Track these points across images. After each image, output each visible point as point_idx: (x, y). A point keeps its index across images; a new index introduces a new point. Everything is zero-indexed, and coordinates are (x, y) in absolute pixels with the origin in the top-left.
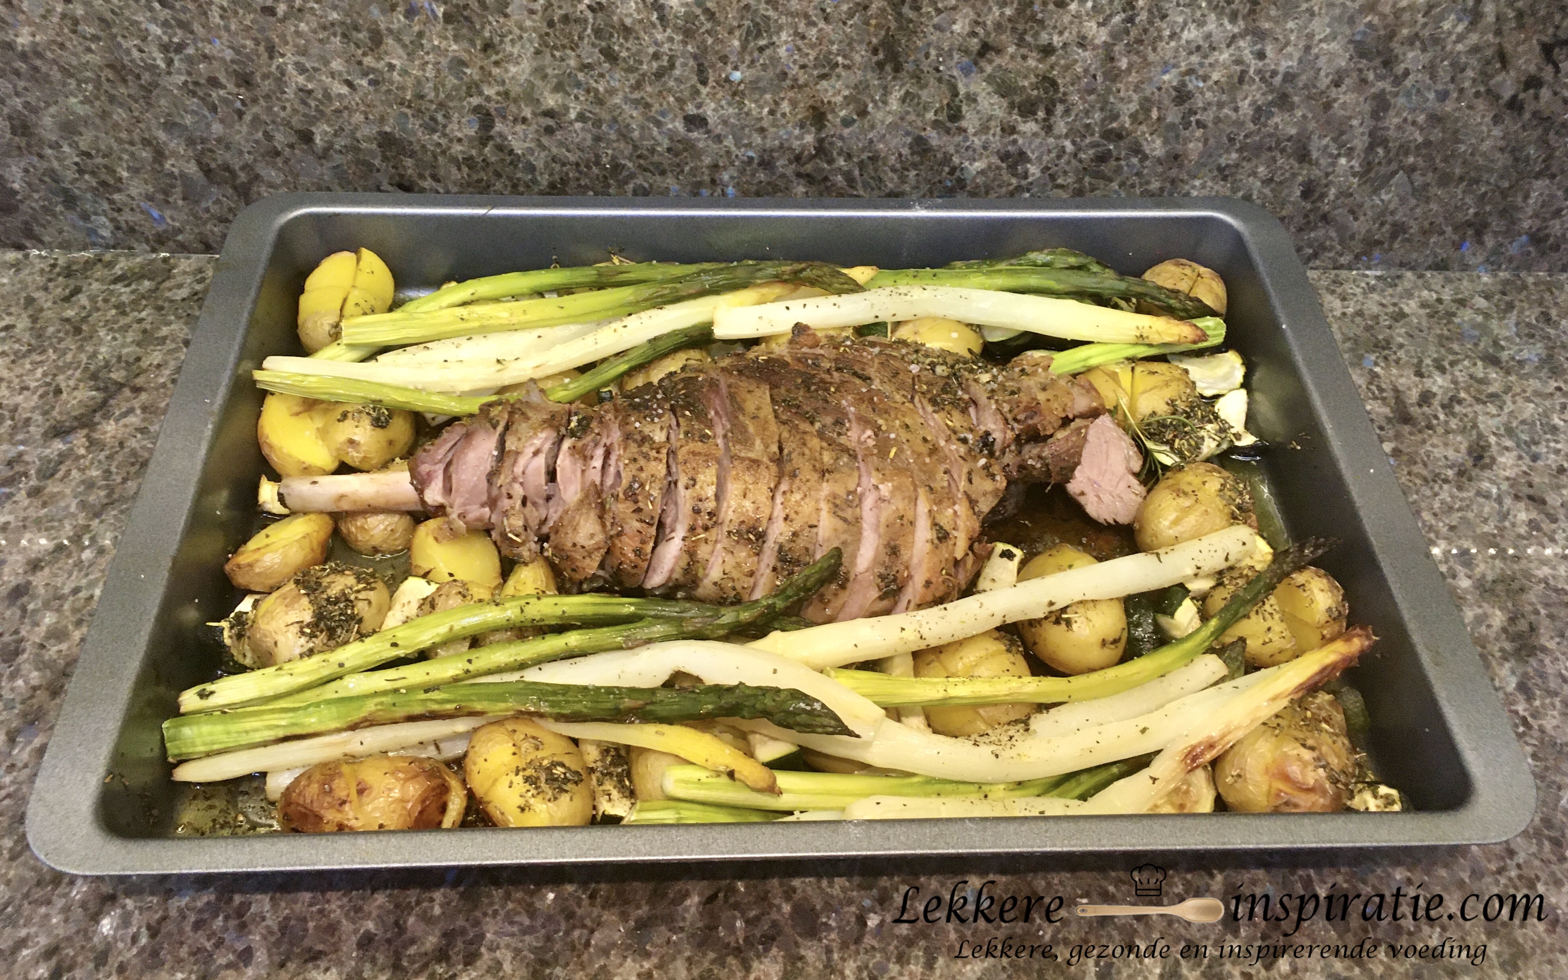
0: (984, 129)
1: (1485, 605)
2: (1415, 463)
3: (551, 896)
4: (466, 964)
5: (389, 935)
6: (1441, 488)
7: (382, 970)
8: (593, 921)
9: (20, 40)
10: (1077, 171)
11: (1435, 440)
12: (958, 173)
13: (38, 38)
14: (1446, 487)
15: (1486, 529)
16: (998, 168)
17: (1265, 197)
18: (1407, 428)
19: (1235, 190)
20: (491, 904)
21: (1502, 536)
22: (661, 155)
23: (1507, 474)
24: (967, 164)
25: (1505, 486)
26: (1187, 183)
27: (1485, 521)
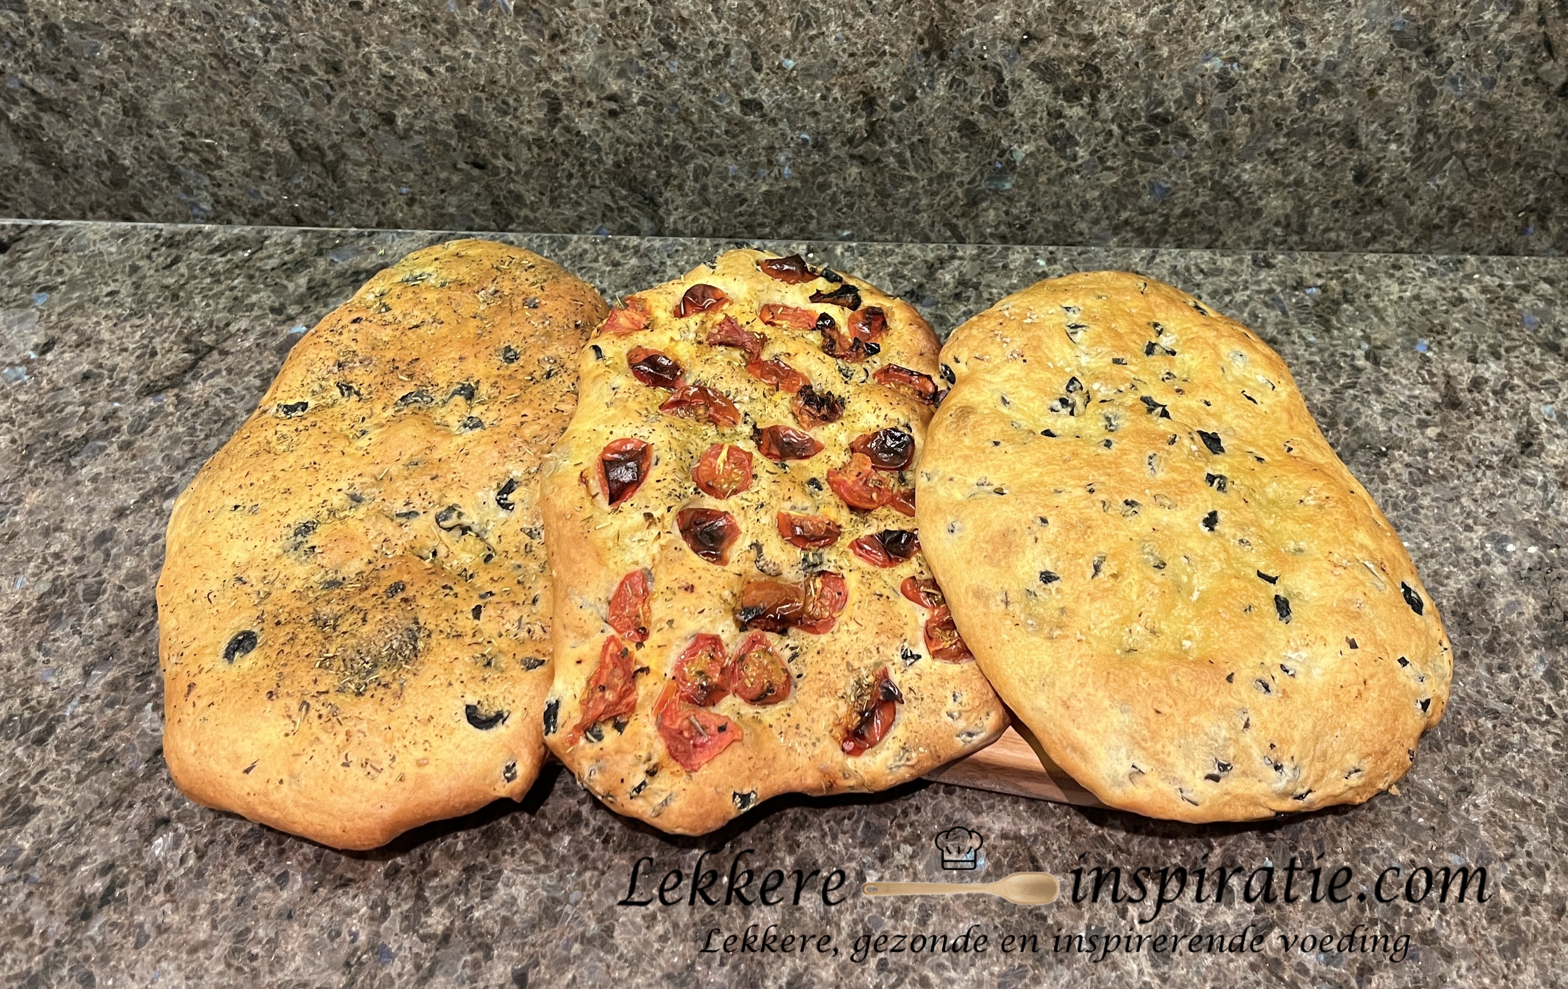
0: (1031, 113)
1: (1519, 592)
2: (1460, 448)
3: (567, 839)
4: (483, 898)
5: (414, 867)
6: (1484, 474)
7: (405, 899)
8: (604, 864)
9: (133, 30)
10: (1126, 154)
11: (1482, 426)
12: (1007, 155)
13: (149, 29)
14: (1488, 473)
15: (1527, 516)
16: (1046, 150)
17: (1317, 181)
18: (1454, 414)
19: (1286, 174)
20: (511, 843)
21: (1543, 524)
22: (718, 136)
23: (1555, 462)
24: (1015, 146)
25: (1551, 475)
26: (1236, 166)
27: (1528, 508)
